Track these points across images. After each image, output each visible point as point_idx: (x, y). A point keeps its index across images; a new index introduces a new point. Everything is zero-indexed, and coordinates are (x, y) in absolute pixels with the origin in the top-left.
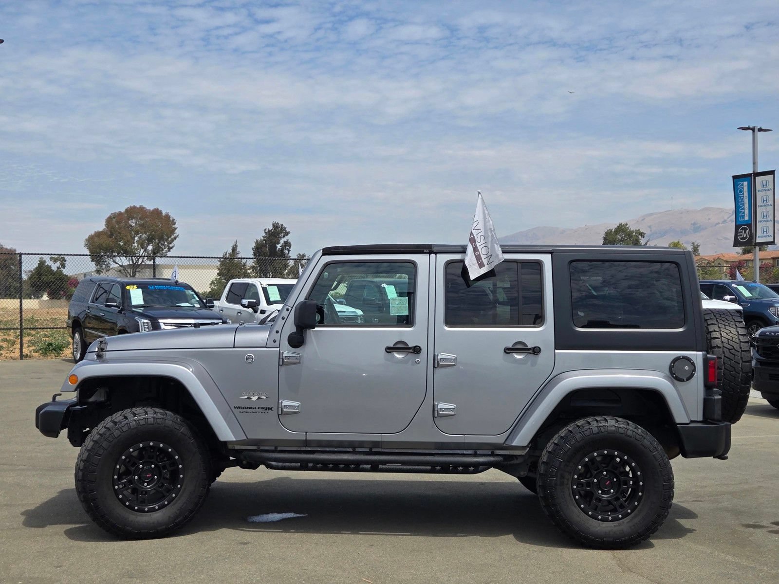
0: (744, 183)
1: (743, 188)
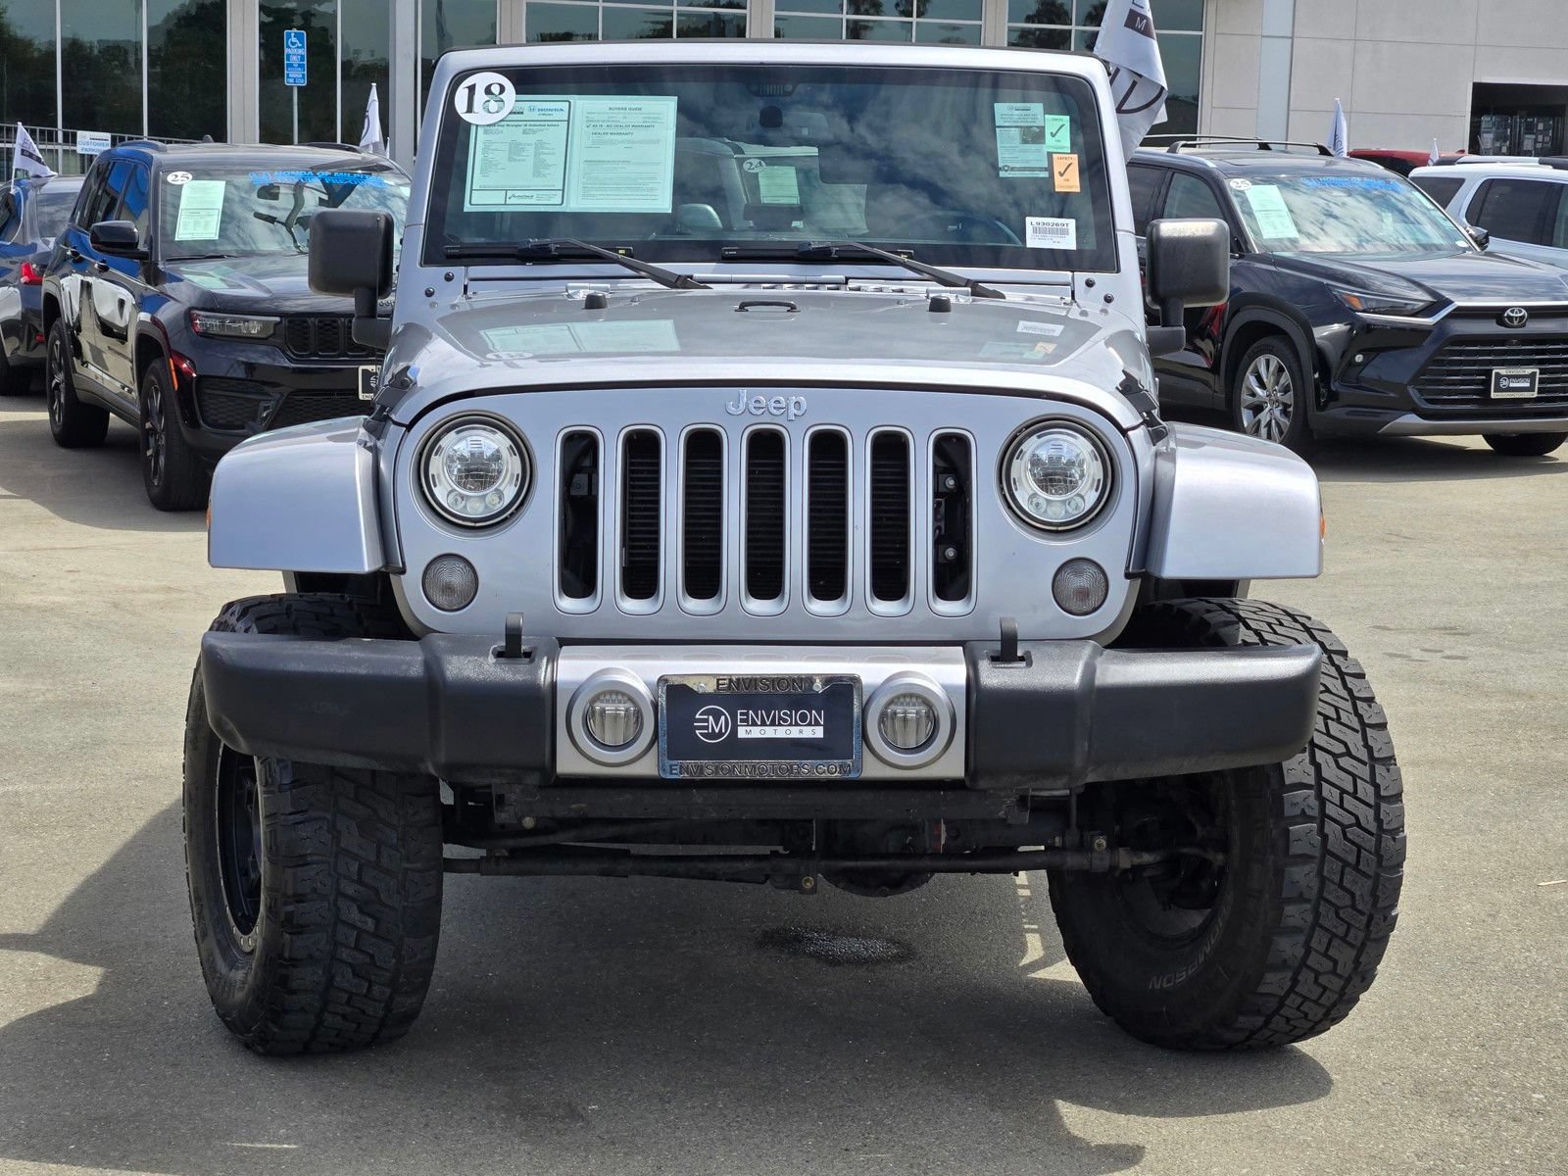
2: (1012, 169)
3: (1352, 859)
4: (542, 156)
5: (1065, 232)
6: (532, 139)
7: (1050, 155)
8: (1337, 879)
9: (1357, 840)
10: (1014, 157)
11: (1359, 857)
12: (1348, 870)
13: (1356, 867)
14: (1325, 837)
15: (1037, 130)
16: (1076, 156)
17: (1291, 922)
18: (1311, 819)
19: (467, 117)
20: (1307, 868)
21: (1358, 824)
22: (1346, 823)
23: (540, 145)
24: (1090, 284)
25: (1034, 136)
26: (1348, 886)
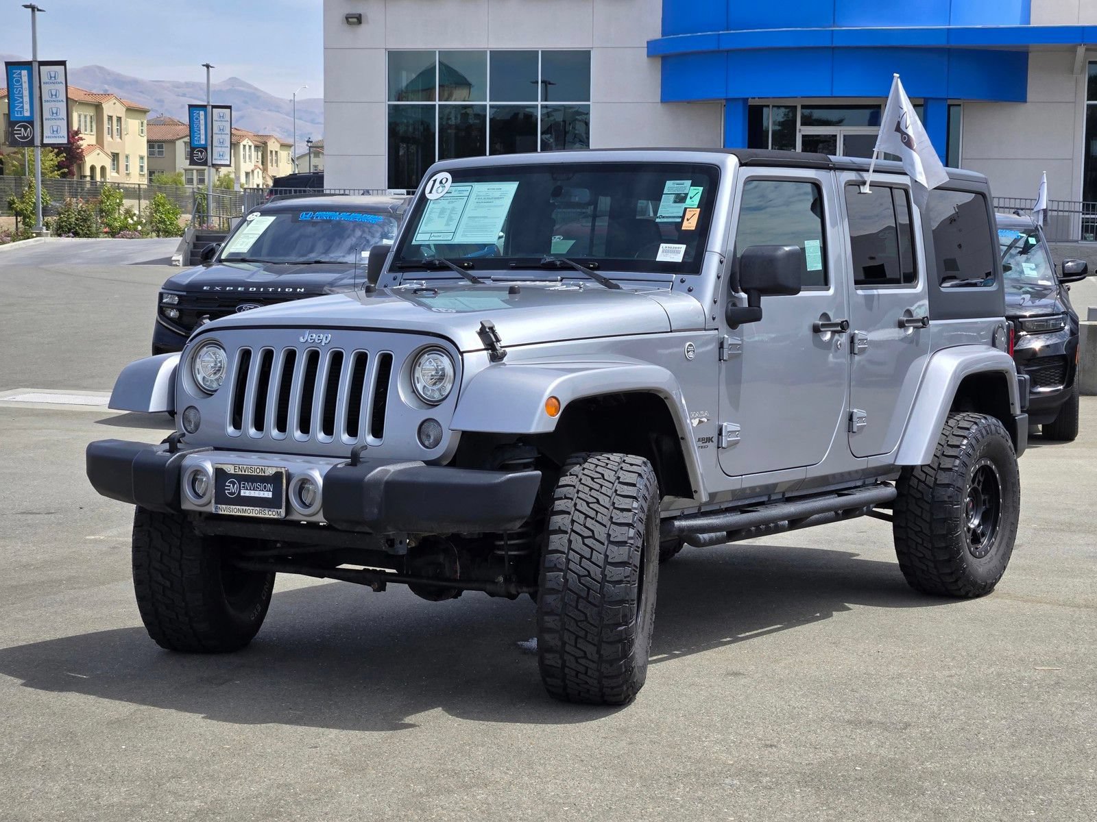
0: (22, 71)
1: (21, 78)
2: (663, 217)
3: (584, 594)
4: (452, 215)
5: (678, 252)
6: (451, 206)
7: (686, 209)
8: (574, 605)
9: (587, 584)
10: (667, 210)
11: (588, 594)
12: (581, 600)
13: (586, 599)
14: (566, 581)
15: (684, 195)
16: (699, 210)
17: (549, 625)
18: (561, 570)
19: (428, 196)
20: (554, 597)
21: (589, 575)
22: (581, 574)
23: (453, 209)
24: (682, 281)
25: (681, 199)
26: (582, 609)
